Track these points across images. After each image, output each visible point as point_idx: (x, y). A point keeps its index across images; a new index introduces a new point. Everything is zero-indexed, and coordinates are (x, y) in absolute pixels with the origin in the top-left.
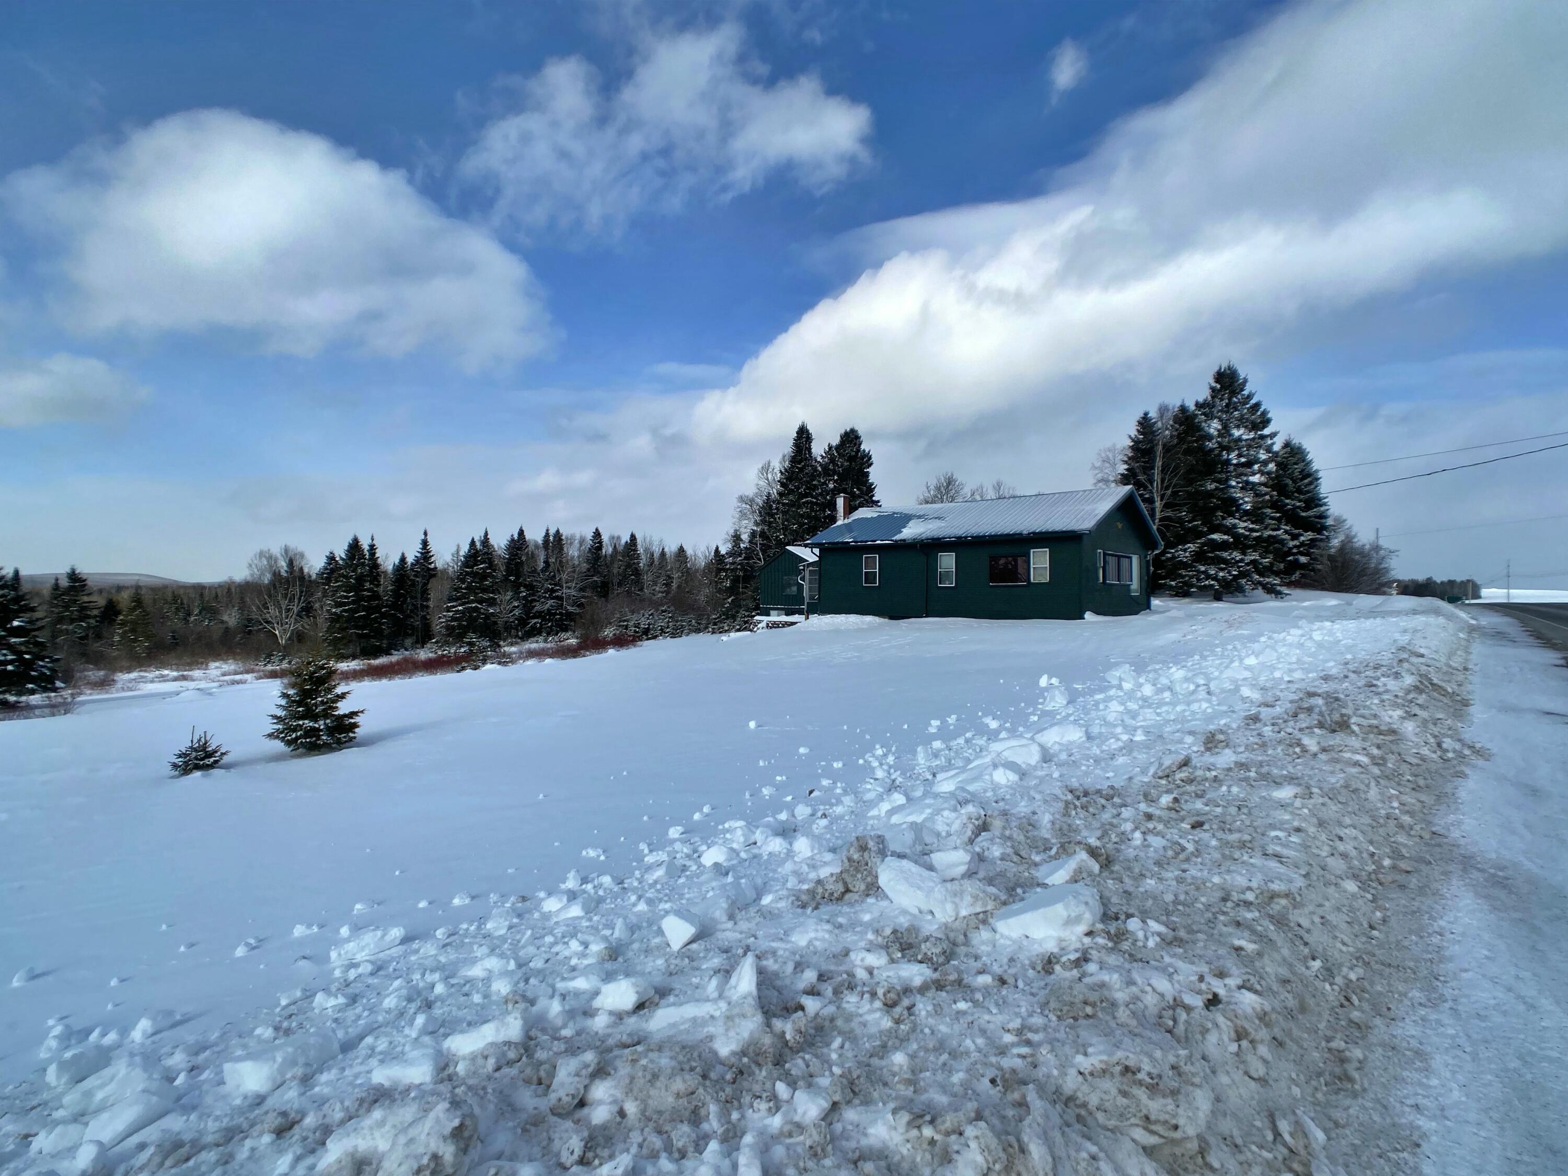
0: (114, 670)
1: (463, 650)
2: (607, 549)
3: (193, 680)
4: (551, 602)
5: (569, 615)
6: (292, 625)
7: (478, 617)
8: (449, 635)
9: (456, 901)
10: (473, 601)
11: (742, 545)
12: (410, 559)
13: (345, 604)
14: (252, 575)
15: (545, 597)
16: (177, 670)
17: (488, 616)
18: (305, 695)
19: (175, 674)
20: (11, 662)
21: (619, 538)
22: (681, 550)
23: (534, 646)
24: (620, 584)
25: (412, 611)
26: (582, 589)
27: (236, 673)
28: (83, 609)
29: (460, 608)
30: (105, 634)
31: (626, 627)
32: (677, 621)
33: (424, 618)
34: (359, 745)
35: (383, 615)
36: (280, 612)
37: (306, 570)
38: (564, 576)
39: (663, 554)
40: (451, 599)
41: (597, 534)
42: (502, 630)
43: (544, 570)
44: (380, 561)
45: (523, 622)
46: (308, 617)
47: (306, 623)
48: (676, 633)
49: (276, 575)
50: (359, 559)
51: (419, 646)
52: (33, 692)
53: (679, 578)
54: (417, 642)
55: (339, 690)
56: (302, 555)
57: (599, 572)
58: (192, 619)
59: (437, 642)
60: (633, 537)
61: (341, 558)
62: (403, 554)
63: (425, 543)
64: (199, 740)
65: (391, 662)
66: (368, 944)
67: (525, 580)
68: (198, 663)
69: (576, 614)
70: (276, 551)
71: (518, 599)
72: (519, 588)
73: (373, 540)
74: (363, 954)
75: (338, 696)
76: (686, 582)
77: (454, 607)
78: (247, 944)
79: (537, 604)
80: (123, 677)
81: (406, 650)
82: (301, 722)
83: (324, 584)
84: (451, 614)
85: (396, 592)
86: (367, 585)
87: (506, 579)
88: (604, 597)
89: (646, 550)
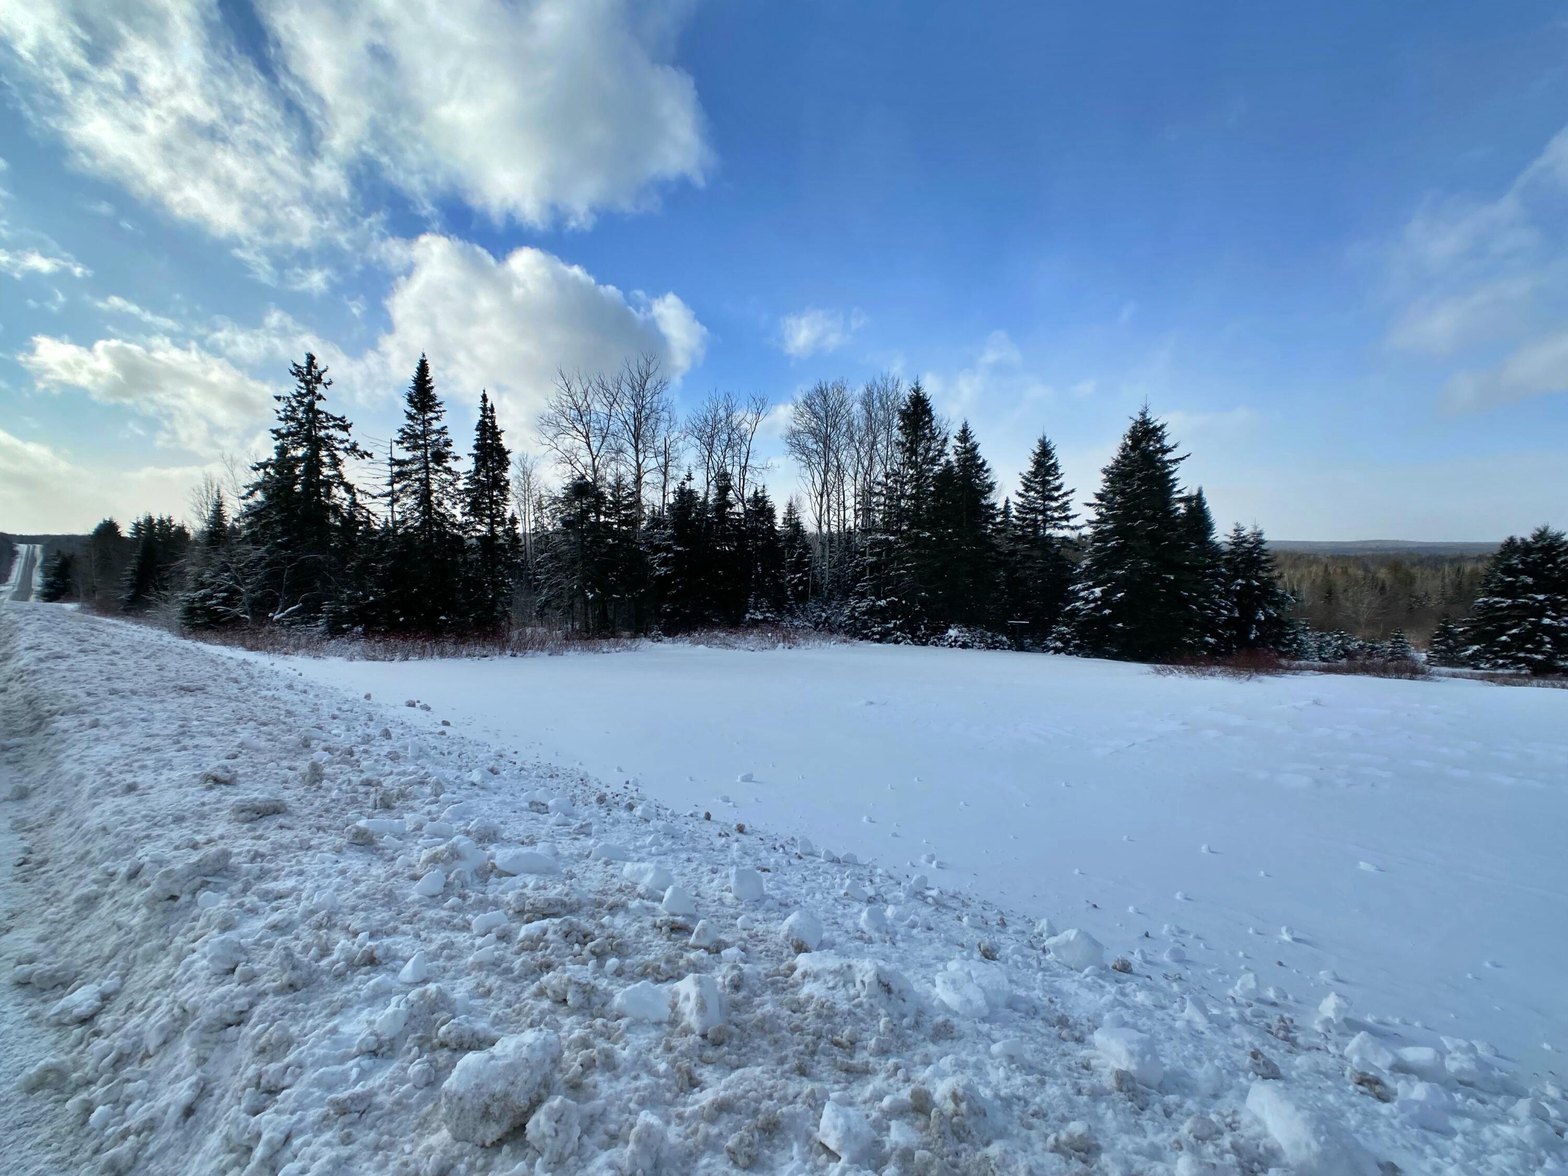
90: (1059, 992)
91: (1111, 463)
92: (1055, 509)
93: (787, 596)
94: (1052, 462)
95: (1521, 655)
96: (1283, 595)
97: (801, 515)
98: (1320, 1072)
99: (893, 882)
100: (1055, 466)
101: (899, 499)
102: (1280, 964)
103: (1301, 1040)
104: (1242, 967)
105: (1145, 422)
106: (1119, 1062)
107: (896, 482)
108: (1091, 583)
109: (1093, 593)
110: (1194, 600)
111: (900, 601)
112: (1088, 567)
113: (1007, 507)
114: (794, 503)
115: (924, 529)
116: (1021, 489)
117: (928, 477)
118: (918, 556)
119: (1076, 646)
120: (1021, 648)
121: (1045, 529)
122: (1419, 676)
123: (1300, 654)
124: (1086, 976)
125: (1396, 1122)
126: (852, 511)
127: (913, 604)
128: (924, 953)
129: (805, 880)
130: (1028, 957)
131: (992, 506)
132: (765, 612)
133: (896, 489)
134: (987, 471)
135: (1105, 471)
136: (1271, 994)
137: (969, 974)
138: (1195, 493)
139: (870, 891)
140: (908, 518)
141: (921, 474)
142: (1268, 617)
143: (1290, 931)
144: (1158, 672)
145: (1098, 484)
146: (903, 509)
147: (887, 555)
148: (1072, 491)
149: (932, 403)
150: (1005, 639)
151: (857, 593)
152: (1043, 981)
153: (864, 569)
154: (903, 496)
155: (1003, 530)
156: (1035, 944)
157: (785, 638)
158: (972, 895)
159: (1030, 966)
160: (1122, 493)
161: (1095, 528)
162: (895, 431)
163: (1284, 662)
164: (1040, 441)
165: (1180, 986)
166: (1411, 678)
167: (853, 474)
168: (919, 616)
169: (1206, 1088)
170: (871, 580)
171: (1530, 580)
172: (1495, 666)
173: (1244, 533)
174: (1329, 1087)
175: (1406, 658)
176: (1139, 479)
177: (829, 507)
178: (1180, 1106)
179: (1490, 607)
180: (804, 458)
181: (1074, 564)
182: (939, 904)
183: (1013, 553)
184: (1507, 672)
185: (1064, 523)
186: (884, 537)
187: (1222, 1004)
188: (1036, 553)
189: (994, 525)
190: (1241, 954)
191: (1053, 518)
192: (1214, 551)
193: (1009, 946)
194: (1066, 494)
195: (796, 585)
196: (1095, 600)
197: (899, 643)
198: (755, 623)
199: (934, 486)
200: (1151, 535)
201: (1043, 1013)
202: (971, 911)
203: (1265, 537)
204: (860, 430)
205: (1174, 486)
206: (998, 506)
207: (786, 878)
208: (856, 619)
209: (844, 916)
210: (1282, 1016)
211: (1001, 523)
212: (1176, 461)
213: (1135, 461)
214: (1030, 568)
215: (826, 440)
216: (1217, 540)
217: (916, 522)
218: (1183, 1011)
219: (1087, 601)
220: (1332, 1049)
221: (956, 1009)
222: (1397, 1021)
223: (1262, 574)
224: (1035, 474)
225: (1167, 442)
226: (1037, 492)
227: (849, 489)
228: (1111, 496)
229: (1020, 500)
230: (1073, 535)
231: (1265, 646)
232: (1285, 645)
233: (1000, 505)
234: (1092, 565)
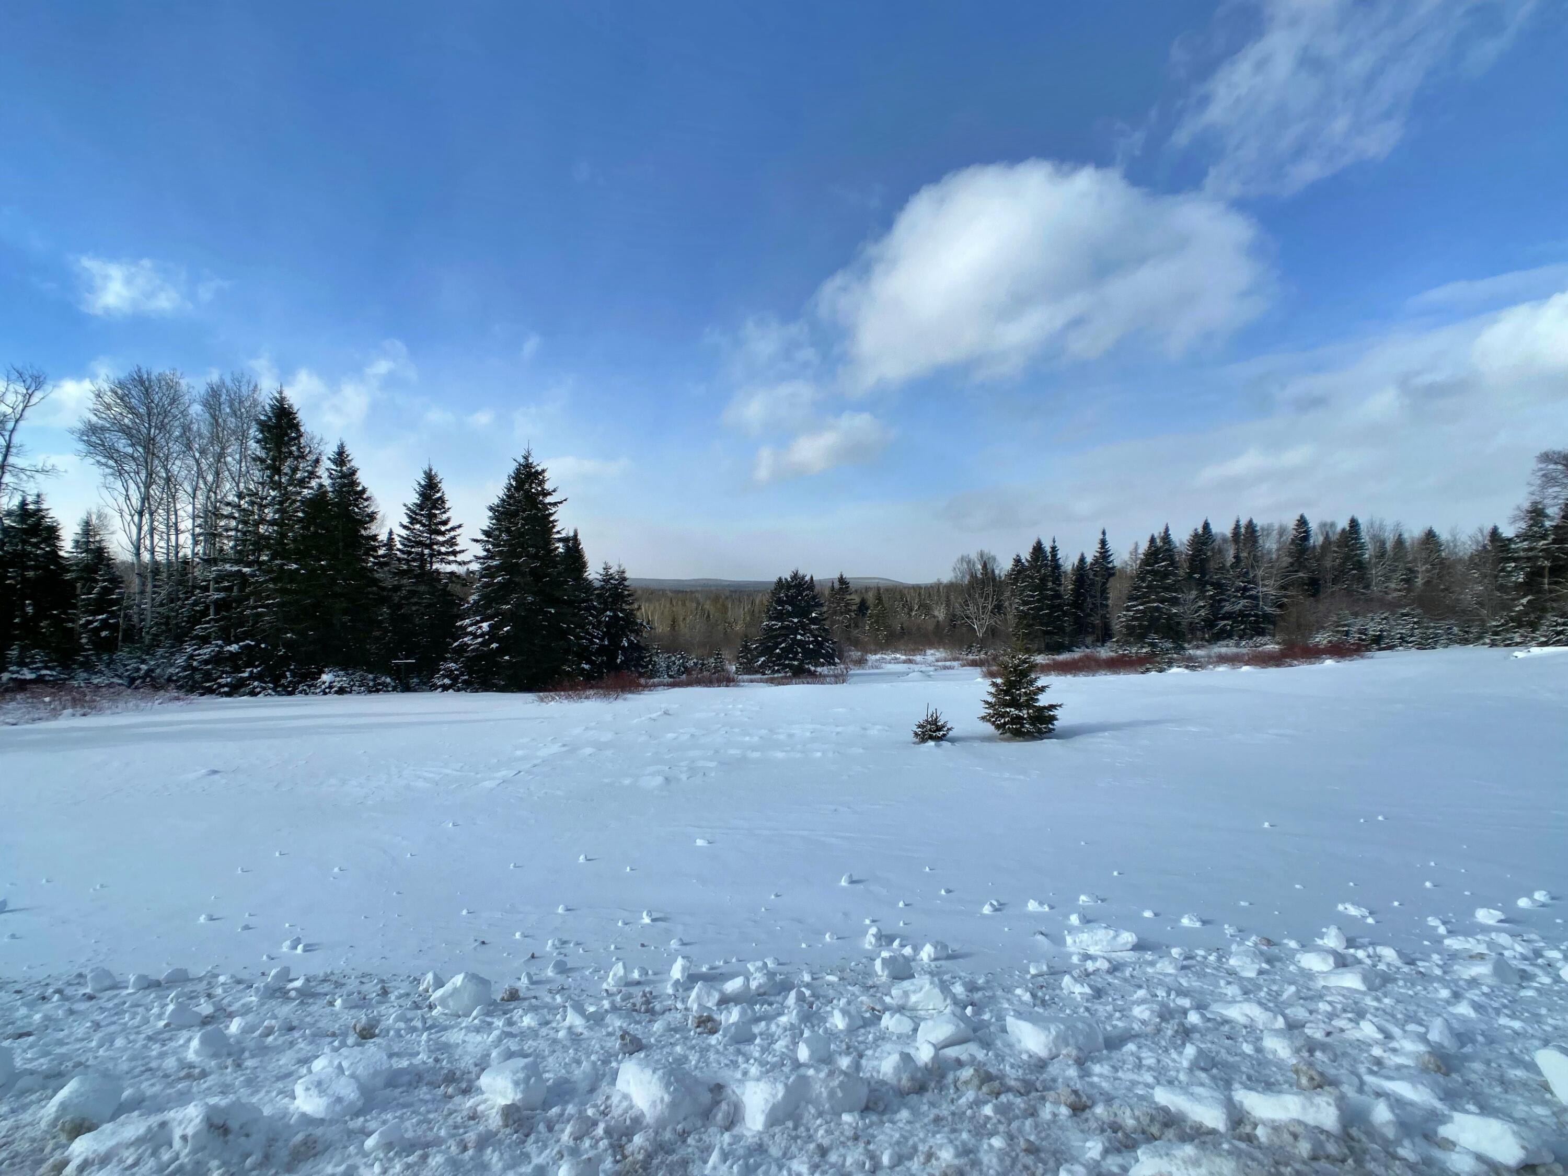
0: (867, 651)
1: (1144, 650)
2: (1316, 539)
3: (916, 664)
4: (1243, 602)
5: (1267, 618)
6: (988, 621)
7: (1158, 618)
8: (1130, 635)
9: (1185, 921)
10: (1154, 601)
11: (1548, 524)
12: (1089, 559)
13: (1032, 602)
14: (956, 577)
15: (1235, 597)
16: (905, 655)
17: (1171, 616)
18: (1010, 687)
19: (904, 657)
20: (812, 642)
21: (1333, 525)
22: (1430, 536)
23: (1224, 650)
24: (1335, 581)
25: (1091, 610)
26: (1283, 588)
27: (945, 660)
28: (847, 605)
29: (1141, 607)
30: (860, 624)
31: (1347, 633)
32: (1428, 628)
33: (1104, 617)
34: (1058, 737)
35: (1065, 614)
36: (978, 609)
37: (997, 572)
38: (1260, 573)
39: (1400, 542)
40: (1131, 599)
41: (1302, 522)
42: (1186, 631)
43: (1235, 565)
44: (1061, 561)
45: (1210, 623)
46: (1000, 614)
47: (998, 619)
48: (1427, 643)
49: (973, 576)
50: (1043, 561)
51: (1099, 644)
52: (823, 665)
53: (1427, 571)
54: (1098, 640)
55: (1039, 684)
56: (994, 559)
57: (1305, 567)
58: (913, 614)
59: (1117, 642)
60: (1354, 524)
61: (1027, 560)
62: (1082, 555)
63: (1103, 543)
64: (932, 716)
65: (1074, 659)
66: (1101, 940)
67: (1211, 577)
68: (919, 650)
69: (1276, 616)
70: (974, 556)
71: (1204, 598)
72: (1204, 587)
73: (1054, 542)
74: (1097, 948)
75: (1038, 689)
76: (1440, 577)
77: (1135, 606)
78: (991, 904)
79: (1227, 604)
80: (872, 658)
81: (1087, 647)
82: (1008, 710)
83: (1012, 584)
84: (1131, 613)
85: (1076, 592)
86: (1050, 584)
87: (1190, 575)
88: (1313, 595)
89: (1374, 538)
90: (446, 1047)
91: (496, 501)
92: (443, 544)
93: (82, 645)
94: (439, 495)
95: (787, 662)
96: (641, 624)
97: (106, 537)
98: (671, 1030)
99: (241, 987)
100: (442, 500)
101: (257, 524)
102: (643, 945)
103: (658, 1007)
104: (614, 959)
105: (528, 466)
106: (505, 1097)
107: (252, 503)
108: (478, 618)
109: (480, 627)
110: (569, 631)
111: (257, 645)
112: (476, 602)
113: (390, 539)
114: (94, 521)
115: (290, 560)
116: (406, 521)
117: (295, 501)
118: (283, 591)
119: (464, 682)
120: (407, 689)
121: (431, 563)
122: (732, 684)
123: (653, 674)
124: (475, 1018)
125: (721, 1048)
126: (188, 535)
127: (275, 647)
128: (281, 1063)
129: (97, 1026)
130: (412, 1020)
131: (374, 538)
132: (38, 669)
133: (253, 513)
134: (366, 500)
135: (491, 509)
136: (636, 975)
137: (340, 1067)
138: (571, 534)
139: (205, 1008)
140: (268, 547)
141: (286, 497)
142: (630, 642)
143: (649, 914)
144: (542, 700)
145: (485, 521)
146: (262, 537)
147: (241, 590)
148: (460, 526)
149: (302, 417)
150: (388, 680)
151: (197, 637)
152: (429, 1040)
153: (207, 608)
154: (262, 521)
155: (386, 564)
156: (422, 1003)
157: (75, 702)
158: (348, 971)
159: (414, 1029)
160: (508, 531)
161: (481, 564)
162: (252, 444)
163: (642, 681)
164: (425, 473)
165: (562, 996)
166: (727, 686)
167: (189, 490)
168: (284, 661)
169: (583, 1086)
170: (216, 621)
171: (790, 608)
172: (774, 672)
173: (611, 571)
174: (678, 1040)
175: (723, 670)
176: (523, 519)
177: (152, 530)
178: (561, 1115)
179: (770, 628)
180: (111, 463)
181: (461, 599)
182: (306, 994)
183: (397, 588)
184: (780, 675)
185: (452, 558)
186: (235, 568)
187: (598, 999)
188: (422, 588)
189: (375, 557)
190: (613, 947)
191: (440, 553)
192: (587, 586)
193: (390, 1016)
194: (453, 529)
195: (97, 630)
196: (482, 635)
197: (256, 694)
198: (21, 686)
199: (303, 511)
200: (533, 571)
201: (427, 1078)
202: (344, 991)
203: (627, 575)
204: (200, 436)
205: (554, 527)
206: (380, 538)
207: (61, 1035)
208: (195, 669)
209: (162, 1055)
210: (644, 992)
211: (383, 556)
212: (555, 504)
213: (520, 502)
214: (415, 604)
215: (149, 444)
216: (590, 577)
217: (279, 551)
218: (564, 1020)
219: (475, 636)
220: (679, 1005)
221: (322, 1115)
222: (722, 963)
223: (625, 607)
224: (421, 507)
225: (548, 486)
226: (423, 525)
227: (185, 509)
228: (497, 533)
229: (404, 533)
230: (460, 570)
231: (629, 669)
232: (643, 667)
233: (383, 537)
234: (479, 600)
